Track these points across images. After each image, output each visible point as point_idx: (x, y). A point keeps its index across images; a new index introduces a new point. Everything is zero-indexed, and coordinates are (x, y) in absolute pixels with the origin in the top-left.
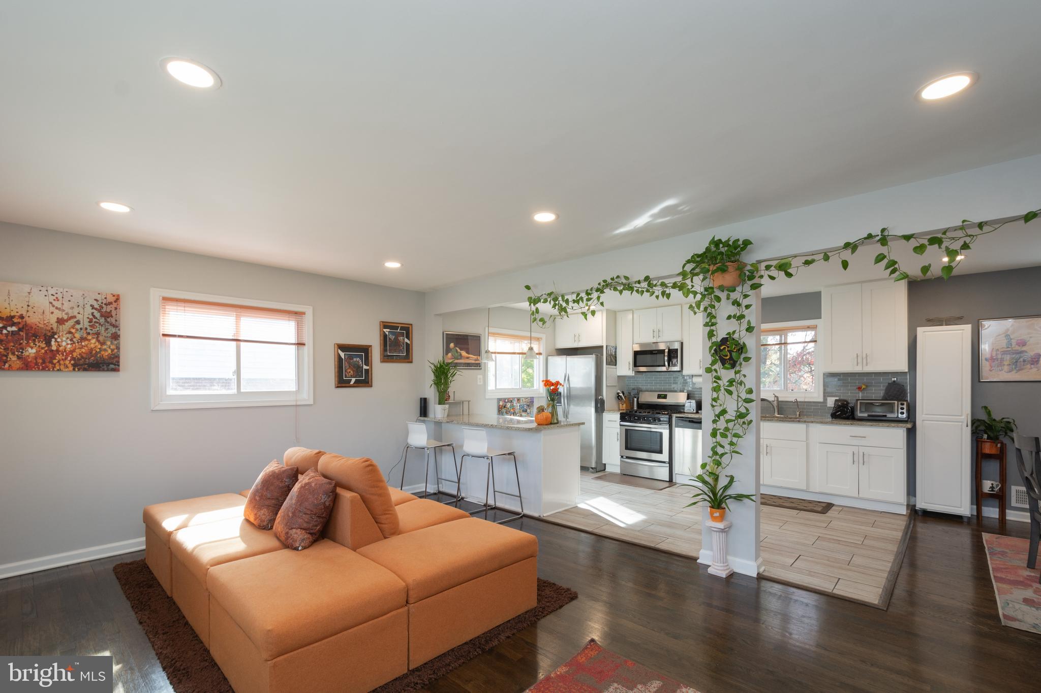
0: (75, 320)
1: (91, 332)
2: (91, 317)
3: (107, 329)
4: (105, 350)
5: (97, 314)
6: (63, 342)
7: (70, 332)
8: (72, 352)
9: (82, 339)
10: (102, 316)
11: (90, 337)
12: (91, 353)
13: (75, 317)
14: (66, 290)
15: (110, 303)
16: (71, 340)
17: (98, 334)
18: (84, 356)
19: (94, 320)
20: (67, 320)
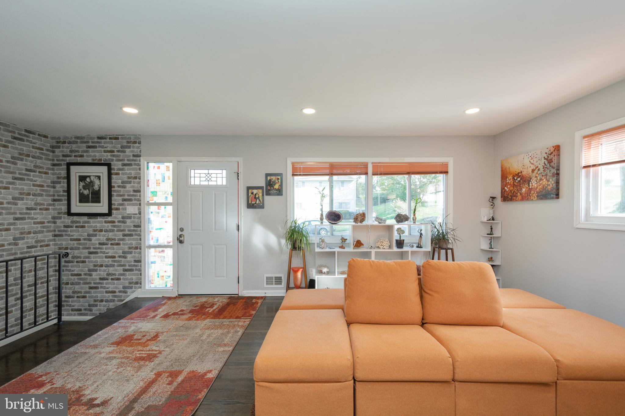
0: (538, 168)
1: (544, 174)
2: (544, 165)
3: (550, 171)
4: (549, 185)
5: (546, 163)
6: (534, 183)
7: (536, 177)
8: (537, 188)
9: (541, 179)
10: (548, 163)
11: (543, 178)
12: (544, 188)
13: (537, 167)
14: (535, 151)
15: (552, 153)
16: (536, 181)
17: (546, 175)
18: (541, 190)
19: (545, 166)
20: (536, 169)
